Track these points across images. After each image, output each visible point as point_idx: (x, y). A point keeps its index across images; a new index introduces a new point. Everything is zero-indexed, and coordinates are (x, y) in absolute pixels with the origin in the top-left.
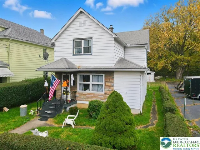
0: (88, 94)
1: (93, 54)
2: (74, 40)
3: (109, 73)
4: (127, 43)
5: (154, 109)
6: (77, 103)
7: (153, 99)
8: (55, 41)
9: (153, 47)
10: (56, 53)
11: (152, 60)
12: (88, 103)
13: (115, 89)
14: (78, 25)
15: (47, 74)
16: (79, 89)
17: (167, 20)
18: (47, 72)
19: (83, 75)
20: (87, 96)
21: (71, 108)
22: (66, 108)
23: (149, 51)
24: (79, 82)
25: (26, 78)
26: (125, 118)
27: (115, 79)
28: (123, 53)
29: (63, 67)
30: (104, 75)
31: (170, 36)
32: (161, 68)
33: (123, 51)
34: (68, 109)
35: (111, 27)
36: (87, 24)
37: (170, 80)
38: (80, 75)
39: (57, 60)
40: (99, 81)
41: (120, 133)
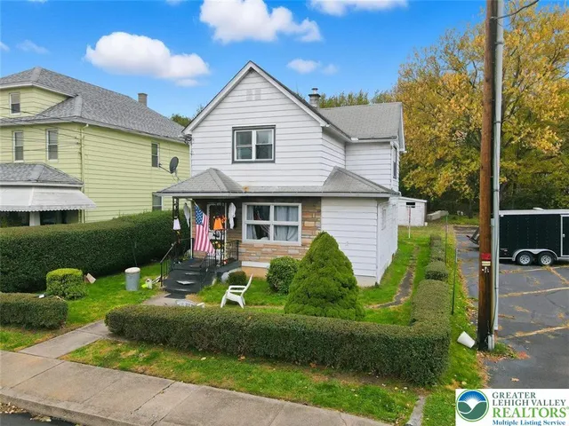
0: (266, 246)
1: (277, 161)
2: (234, 129)
3: (311, 202)
4: (350, 133)
5: (407, 280)
6: (240, 266)
7: (411, 261)
8: (192, 130)
9: (423, 137)
10: (193, 157)
11: (420, 169)
12: (268, 265)
13: (324, 228)
14: (245, 98)
15: (178, 203)
16: (246, 237)
17: (458, 67)
18: (178, 198)
19: (254, 206)
20: (264, 250)
21: (233, 273)
22: (219, 275)
23: (404, 150)
24: (246, 220)
25: (121, 213)
26: (340, 275)
27: (323, 214)
28: (343, 157)
29: (214, 188)
30: (300, 205)
31: (463, 108)
32: (444, 190)
33: (343, 152)
34: (225, 276)
35: (315, 92)
36: (263, 97)
37: (467, 220)
38: (248, 206)
39: (199, 173)
40: (290, 219)
41: (332, 302)
